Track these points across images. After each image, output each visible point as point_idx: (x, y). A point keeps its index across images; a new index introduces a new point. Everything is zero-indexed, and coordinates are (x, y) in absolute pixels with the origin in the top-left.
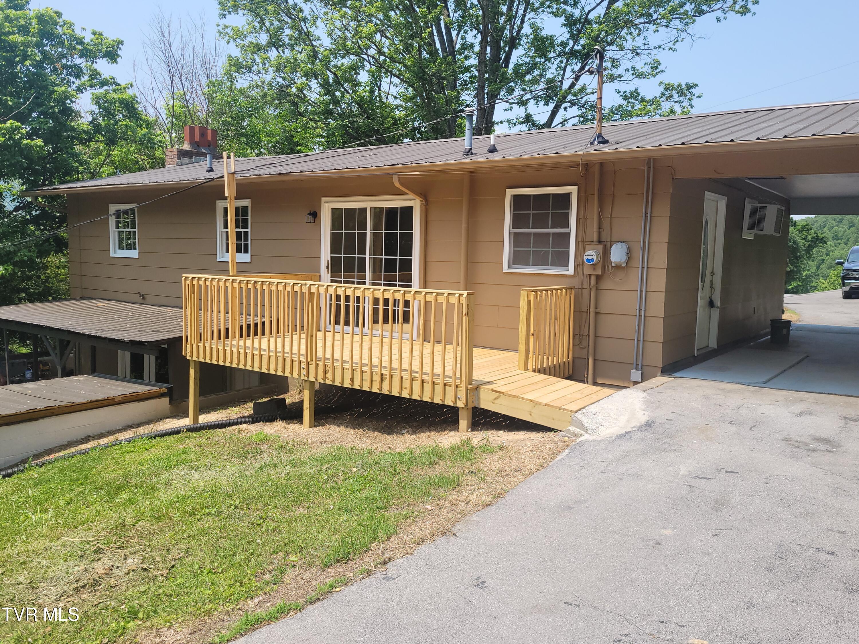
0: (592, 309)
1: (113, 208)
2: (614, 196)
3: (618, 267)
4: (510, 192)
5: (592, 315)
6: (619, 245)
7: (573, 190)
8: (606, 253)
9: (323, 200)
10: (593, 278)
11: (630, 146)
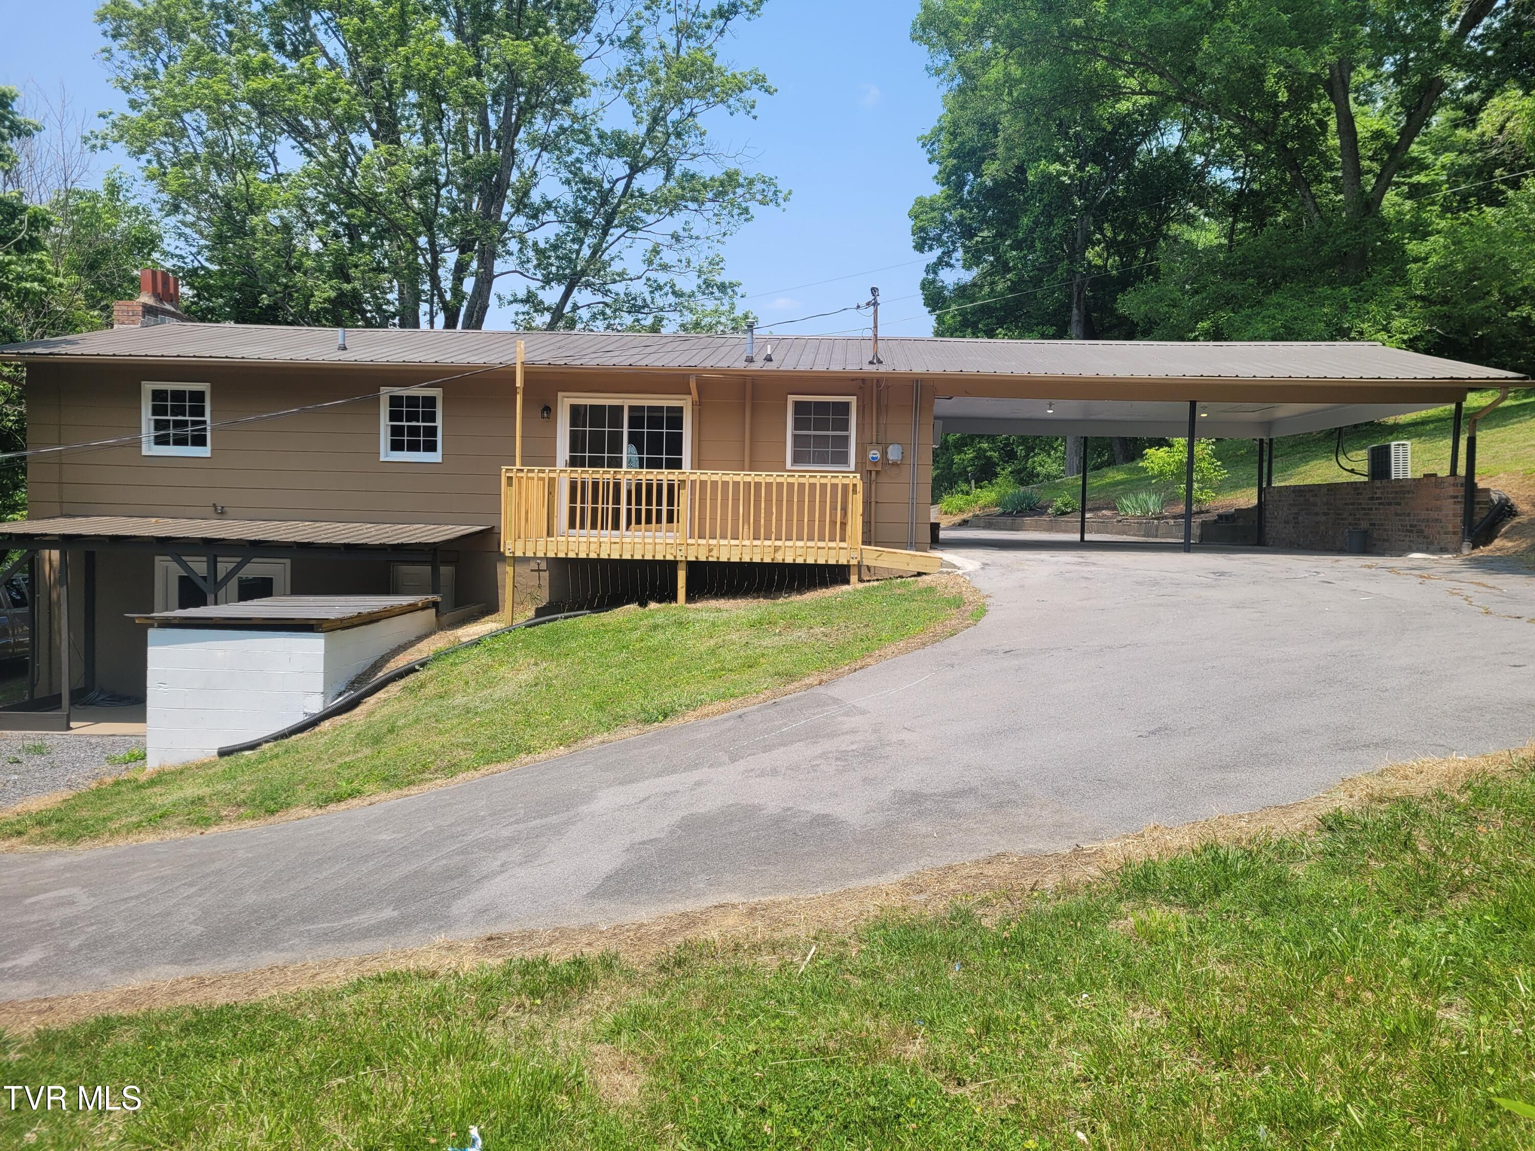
0: (873, 499)
1: (148, 387)
2: (887, 406)
3: (895, 464)
4: (792, 398)
5: (873, 504)
6: (897, 446)
7: (853, 400)
8: (884, 453)
9: (560, 394)
10: (873, 474)
11: (902, 368)
